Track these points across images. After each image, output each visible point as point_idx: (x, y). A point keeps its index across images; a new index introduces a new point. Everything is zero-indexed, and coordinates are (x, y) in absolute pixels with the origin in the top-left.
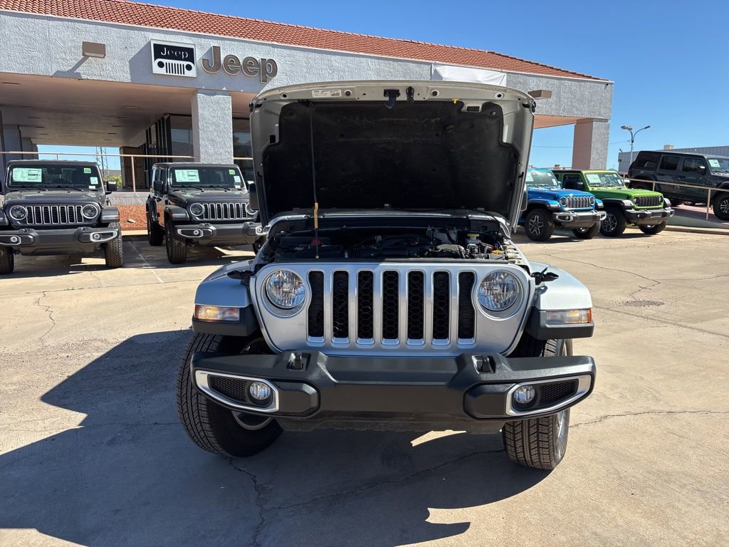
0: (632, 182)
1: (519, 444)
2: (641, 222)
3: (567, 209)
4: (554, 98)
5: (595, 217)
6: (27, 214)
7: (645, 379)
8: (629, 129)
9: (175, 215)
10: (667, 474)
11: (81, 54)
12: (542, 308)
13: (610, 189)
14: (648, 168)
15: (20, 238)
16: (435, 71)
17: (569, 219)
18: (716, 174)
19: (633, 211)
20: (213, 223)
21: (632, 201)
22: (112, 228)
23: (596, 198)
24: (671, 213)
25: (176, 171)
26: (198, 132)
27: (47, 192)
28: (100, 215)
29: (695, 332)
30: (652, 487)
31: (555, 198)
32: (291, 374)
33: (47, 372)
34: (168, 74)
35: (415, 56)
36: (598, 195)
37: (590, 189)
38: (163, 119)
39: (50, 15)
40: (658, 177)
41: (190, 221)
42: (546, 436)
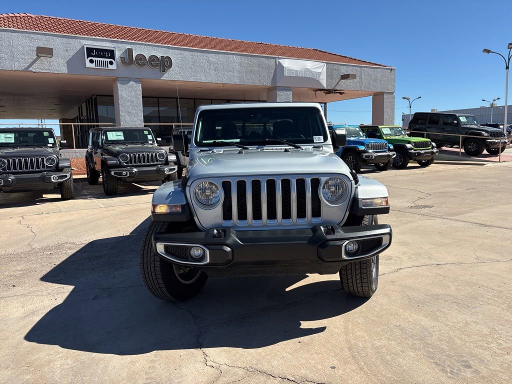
0: (411, 133)
1: (350, 281)
2: (418, 158)
3: (370, 151)
4: (358, 79)
5: (389, 156)
6: (7, 164)
7: (423, 248)
8: (408, 99)
9: (109, 162)
10: (437, 295)
11: (35, 55)
12: (359, 198)
13: (397, 137)
14: (420, 124)
15: (2, 181)
16: (279, 62)
17: (372, 157)
18: (465, 126)
19: (413, 151)
20: (135, 167)
21: (412, 145)
22: (65, 172)
23: (389, 143)
24: (437, 152)
25: (108, 133)
26: (119, 107)
27: (18, 149)
28: (58, 164)
29: (453, 221)
30: (428, 302)
31: (362, 144)
32: (216, 240)
33: (40, 263)
34: (97, 67)
35: (264, 53)
36: (390, 141)
37: (385, 138)
38: (91, 98)
39: (13, 29)
40: (428, 129)
41: (120, 166)
42: (366, 275)
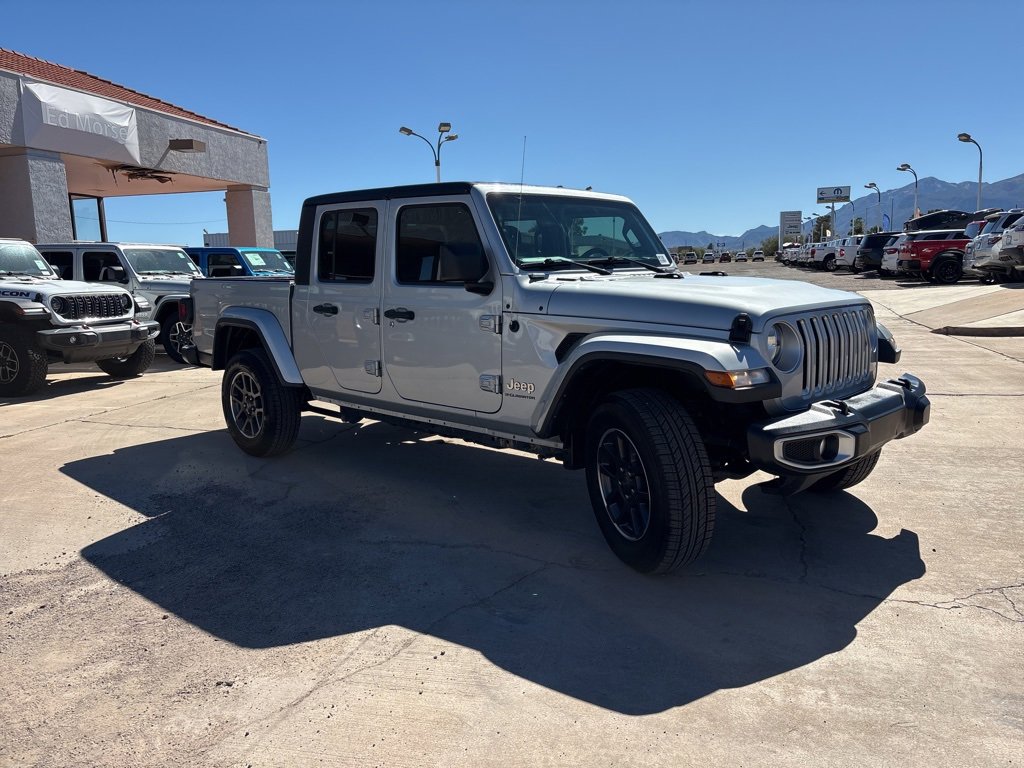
16: (26, 88)
